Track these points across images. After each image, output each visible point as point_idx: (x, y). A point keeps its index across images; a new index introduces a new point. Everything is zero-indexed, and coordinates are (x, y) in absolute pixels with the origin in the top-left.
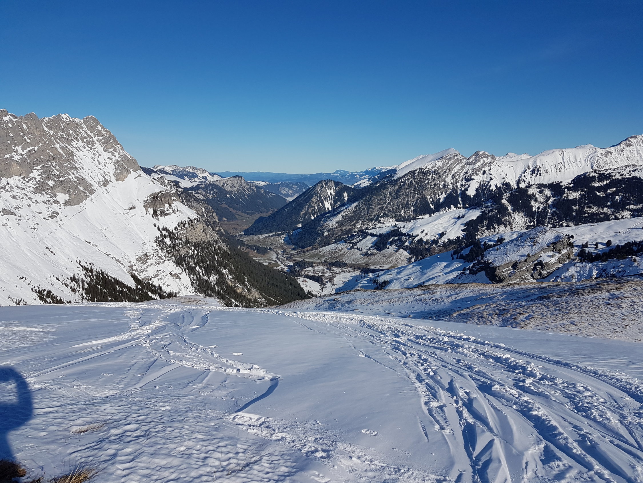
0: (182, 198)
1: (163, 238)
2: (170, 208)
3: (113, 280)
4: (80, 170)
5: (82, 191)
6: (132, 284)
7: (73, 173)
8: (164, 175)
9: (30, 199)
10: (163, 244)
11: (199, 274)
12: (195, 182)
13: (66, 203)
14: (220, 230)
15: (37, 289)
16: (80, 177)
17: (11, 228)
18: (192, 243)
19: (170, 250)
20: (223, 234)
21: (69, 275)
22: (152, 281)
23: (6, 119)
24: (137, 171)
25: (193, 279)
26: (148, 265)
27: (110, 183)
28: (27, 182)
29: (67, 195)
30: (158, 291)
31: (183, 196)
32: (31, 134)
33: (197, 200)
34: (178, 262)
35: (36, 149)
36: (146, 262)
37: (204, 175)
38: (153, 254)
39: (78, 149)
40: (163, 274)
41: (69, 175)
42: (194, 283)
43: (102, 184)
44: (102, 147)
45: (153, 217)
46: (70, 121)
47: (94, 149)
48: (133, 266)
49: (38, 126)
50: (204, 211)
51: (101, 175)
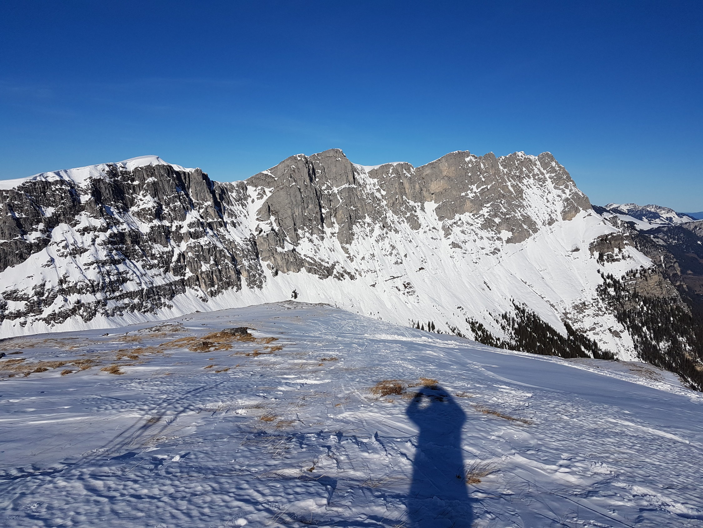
0: (636, 242)
1: (606, 287)
2: (619, 253)
3: (544, 325)
4: (527, 208)
5: (526, 229)
6: (564, 333)
7: (519, 211)
8: (618, 215)
9: (477, 234)
10: (605, 294)
11: (646, 337)
12: (656, 224)
13: (509, 241)
14: (680, 286)
15: (471, 320)
16: (526, 215)
17: (457, 260)
18: (642, 297)
19: (613, 302)
20: (685, 291)
21: (501, 312)
22: (586, 334)
23: (467, 159)
24: (587, 210)
25: (637, 342)
26: (585, 316)
27: (556, 222)
28: (476, 218)
29: (511, 233)
30: (593, 346)
31: (637, 240)
32: (487, 173)
33: (656, 246)
34: (621, 318)
35: (489, 187)
36: (583, 312)
37: (669, 215)
38: (592, 304)
39: (528, 186)
40: (601, 328)
41: (516, 213)
42: (637, 346)
43: (547, 223)
44: (553, 183)
45: (598, 262)
46: (525, 158)
47: (545, 186)
48: (568, 313)
49: (494, 165)
50: (662, 260)
51: (548, 214)
